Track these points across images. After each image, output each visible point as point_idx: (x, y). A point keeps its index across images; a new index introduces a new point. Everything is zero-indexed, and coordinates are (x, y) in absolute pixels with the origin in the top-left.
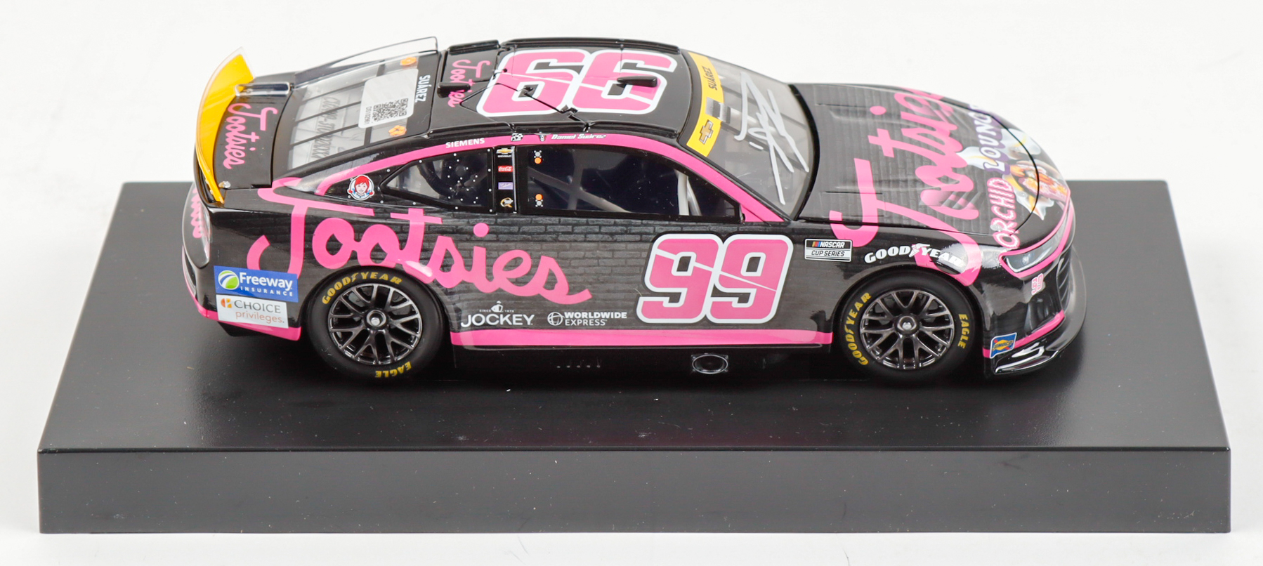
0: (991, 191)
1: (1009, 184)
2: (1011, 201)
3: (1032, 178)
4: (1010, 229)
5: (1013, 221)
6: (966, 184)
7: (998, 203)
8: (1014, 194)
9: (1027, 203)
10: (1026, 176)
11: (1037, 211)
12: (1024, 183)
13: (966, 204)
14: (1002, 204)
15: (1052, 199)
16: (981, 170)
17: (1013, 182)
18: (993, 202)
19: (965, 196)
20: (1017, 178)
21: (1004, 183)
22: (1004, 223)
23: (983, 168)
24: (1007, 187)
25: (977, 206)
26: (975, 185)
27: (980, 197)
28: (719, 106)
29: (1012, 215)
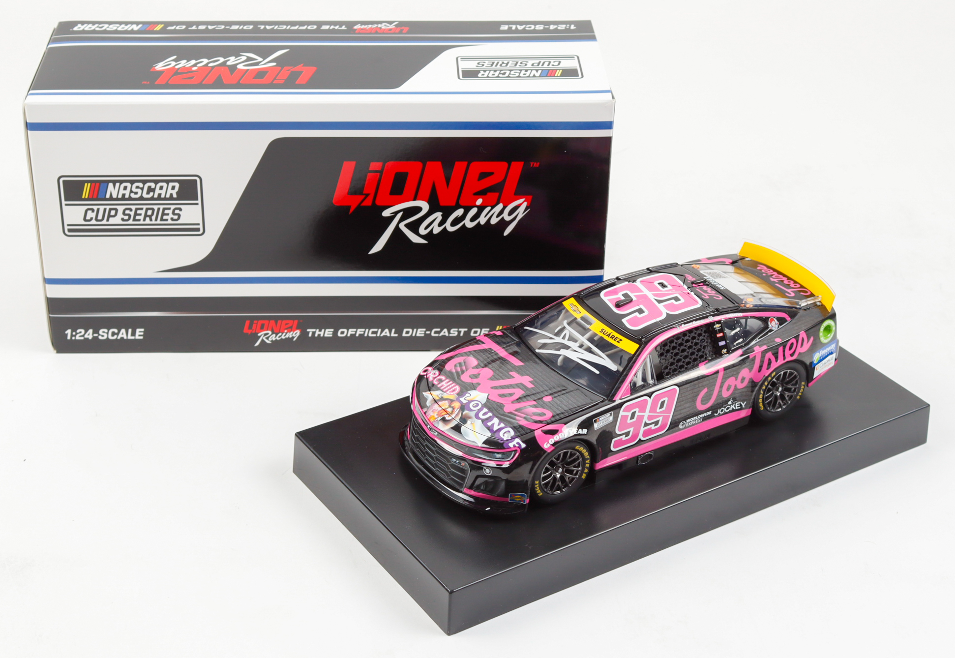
0: (454, 384)
1: (451, 394)
2: (442, 388)
3: (447, 408)
4: (430, 376)
5: (432, 381)
6: (465, 378)
7: (445, 382)
8: (445, 392)
9: (436, 394)
10: (450, 406)
11: (428, 393)
12: (447, 402)
13: (456, 370)
14: (444, 383)
15: (430, 406)
16: (468, 391)
17: (451, 397)
18: (447, 380)
19: (460, 373)
20: (451, 401)
21: (453, 393)
22: (435, 376)
23: (468, 392)
24: (450, 392)
25: (450, 372)
26: (462, 381)
27: (454, 378)
28: (588, 325)
29: (435, 382)
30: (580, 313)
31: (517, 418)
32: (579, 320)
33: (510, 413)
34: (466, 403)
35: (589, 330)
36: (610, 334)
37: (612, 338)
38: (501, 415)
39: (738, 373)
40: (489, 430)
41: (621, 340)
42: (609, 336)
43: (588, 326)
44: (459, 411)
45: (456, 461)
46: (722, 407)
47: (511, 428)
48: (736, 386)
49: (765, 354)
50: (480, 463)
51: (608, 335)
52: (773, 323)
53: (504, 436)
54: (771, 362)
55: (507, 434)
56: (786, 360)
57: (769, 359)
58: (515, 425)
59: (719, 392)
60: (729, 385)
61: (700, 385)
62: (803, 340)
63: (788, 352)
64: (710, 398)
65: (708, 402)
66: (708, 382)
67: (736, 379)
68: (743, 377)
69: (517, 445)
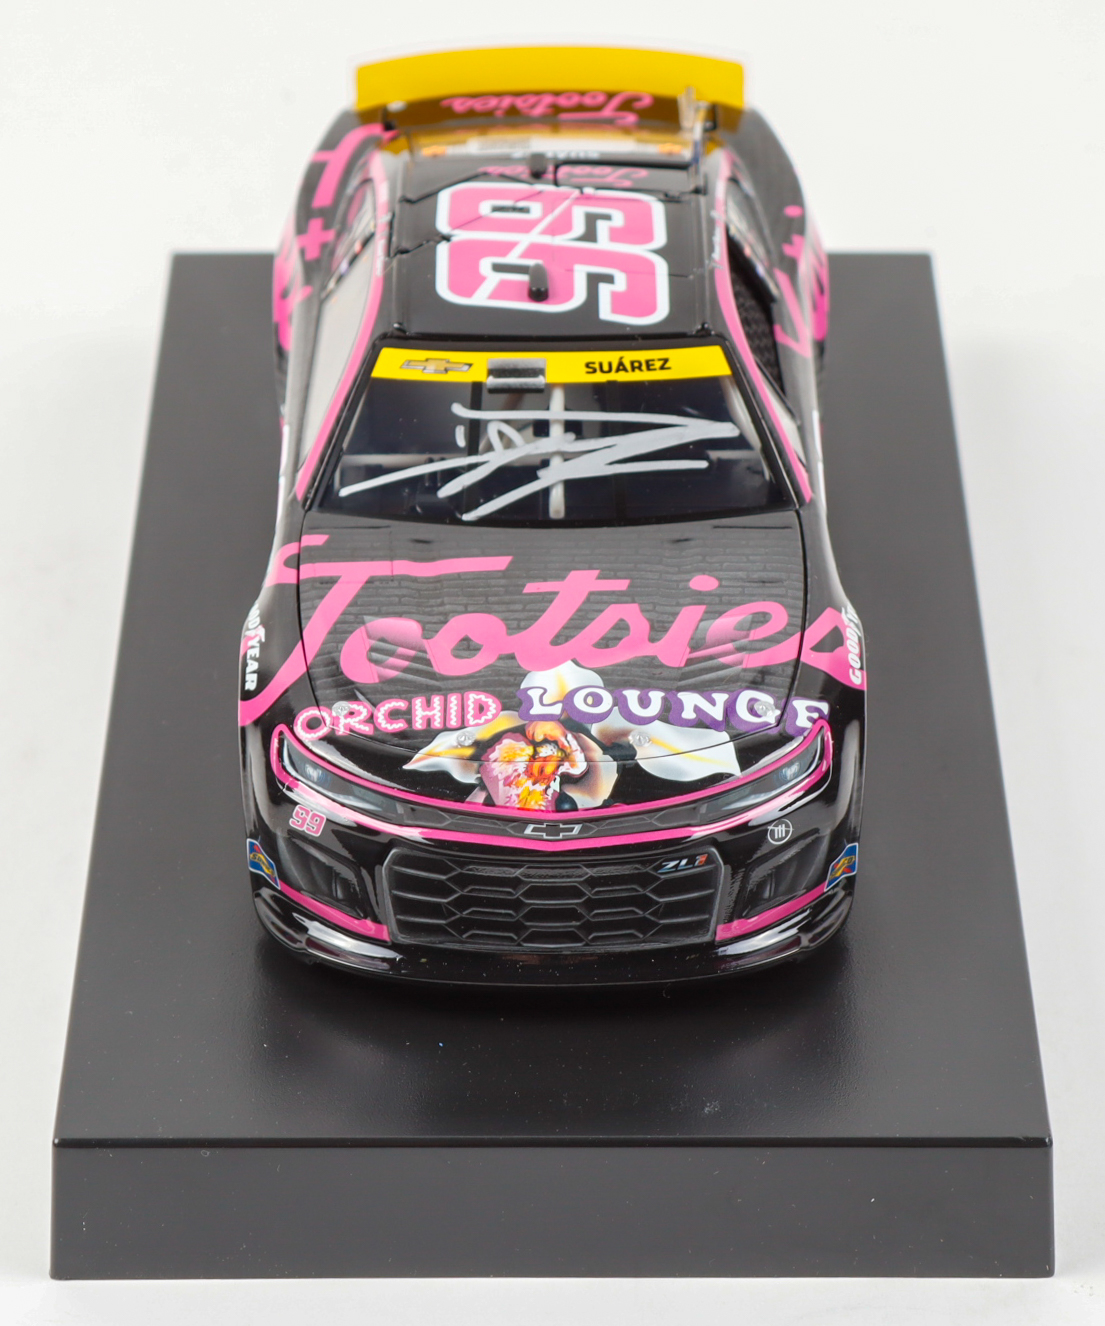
30: (470, 365)
31: (722, 660)
32: (492, 381)
33: (689, 662)
34: (563, 710)
35: (550, 387)
36: (621, 364)
37: (640, 368)
38: (681, 679)
40: (707, 727)
41: (666, 361)
42: (625, 369)
43: (540, 381)
44: (576, 738)
45: (677, 866)
47: (748, 688)
50: (744, 827)
51: (621, 367)
53: (757, 715)
55: (760, 709)
58: (751, 679)
69: (815, 715)
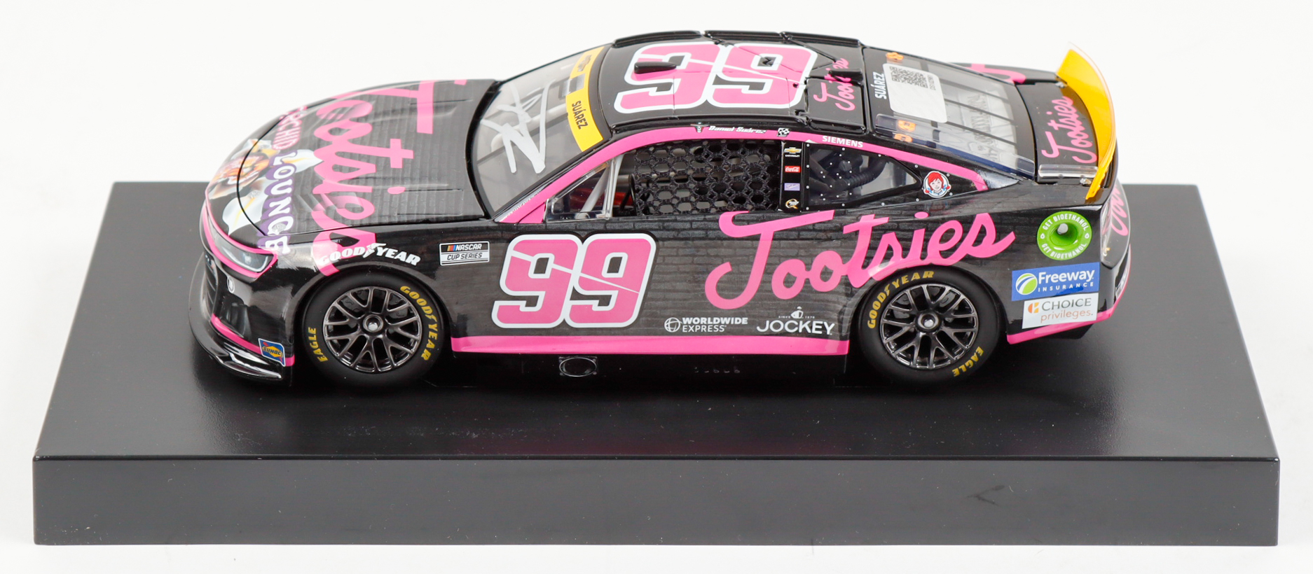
39: (813, 256)
46: (776, 318)
48: (807, 281)
49: (881, 235)
52: (936, 184)
54: (892, 255)
56: (926, 262)
57: (890, 248)
59: (763, 282)
60: (788, 274)
61: (712, 252)
62: (983, 232)
63: (935, 246)
64: (742, 290)
65: (737, 296)
66: (730, 251)
67: (808, 267)
68: (826, 268)
